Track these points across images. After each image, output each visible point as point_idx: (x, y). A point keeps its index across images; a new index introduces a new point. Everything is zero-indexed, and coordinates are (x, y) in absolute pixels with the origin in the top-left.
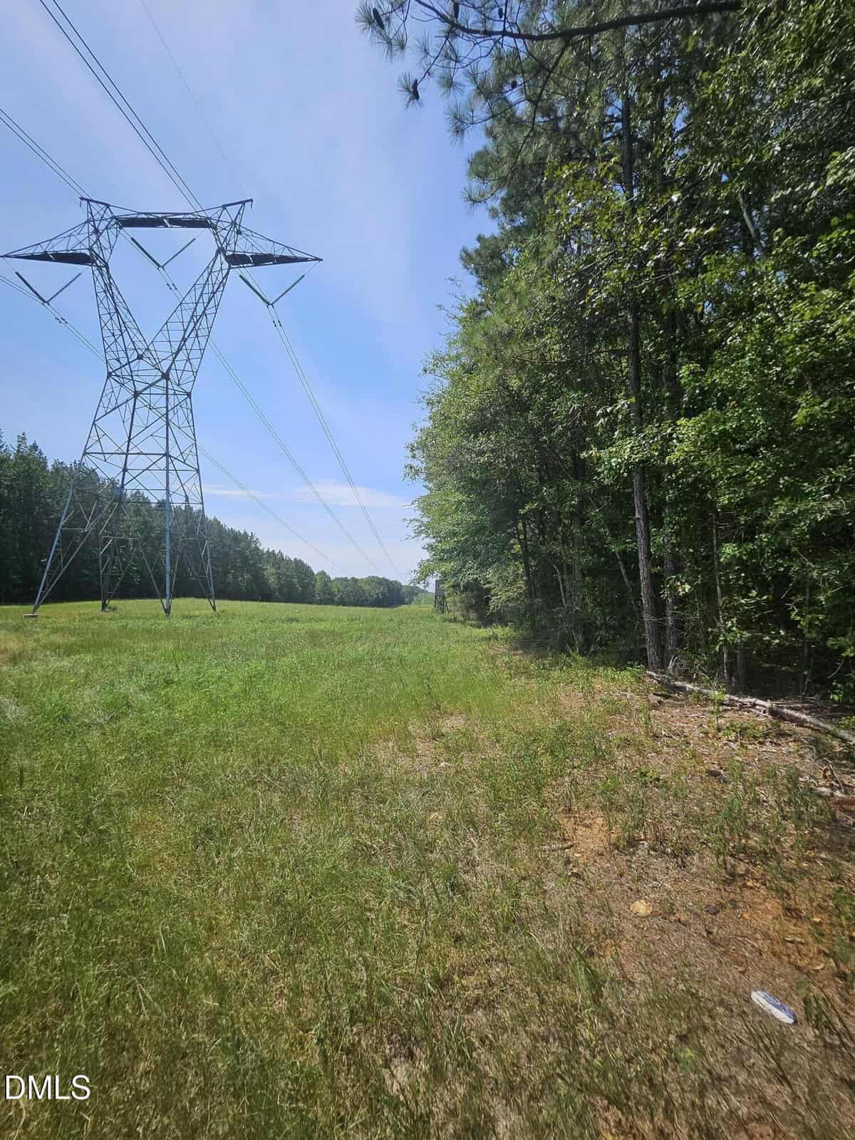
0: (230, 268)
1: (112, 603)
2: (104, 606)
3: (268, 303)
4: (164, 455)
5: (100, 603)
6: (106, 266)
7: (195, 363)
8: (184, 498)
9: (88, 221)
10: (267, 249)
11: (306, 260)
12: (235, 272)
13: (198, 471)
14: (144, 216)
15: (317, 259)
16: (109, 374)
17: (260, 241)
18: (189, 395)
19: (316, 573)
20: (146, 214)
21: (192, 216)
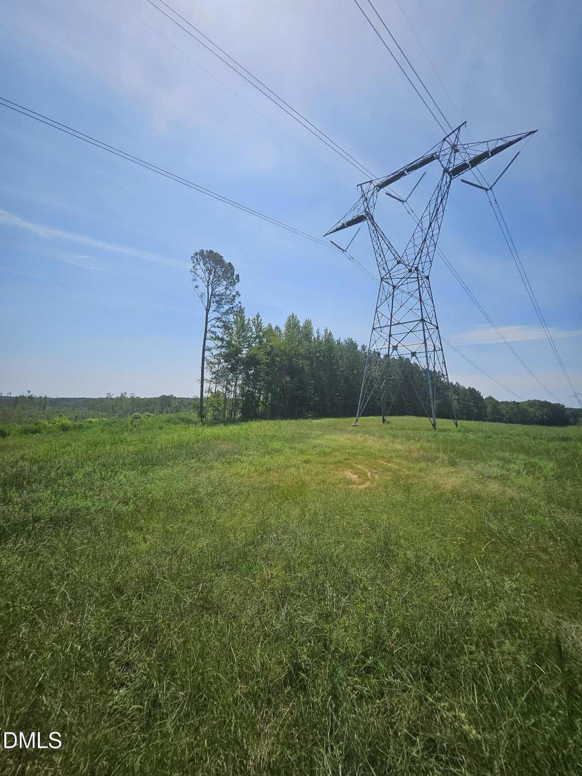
0: (451, 179)
1: (388, 418)
2: (384, 420)
3: (487, 190)
4: (421, 320)
5: (381, 418)
6: (372, 217)
7: (431, 255)
8: (433, 348)
9: (362, 197)
10: (482, 149)
11: (520, 139)
12: (457, 180)
13: (437, 328)
14: (392, 176)
15: (531, 133)
16: (382, 279)
17: (477, 147)
18: (427, 278)
19: (484, 398)
20: (392, 174)
21: (421, 159)
